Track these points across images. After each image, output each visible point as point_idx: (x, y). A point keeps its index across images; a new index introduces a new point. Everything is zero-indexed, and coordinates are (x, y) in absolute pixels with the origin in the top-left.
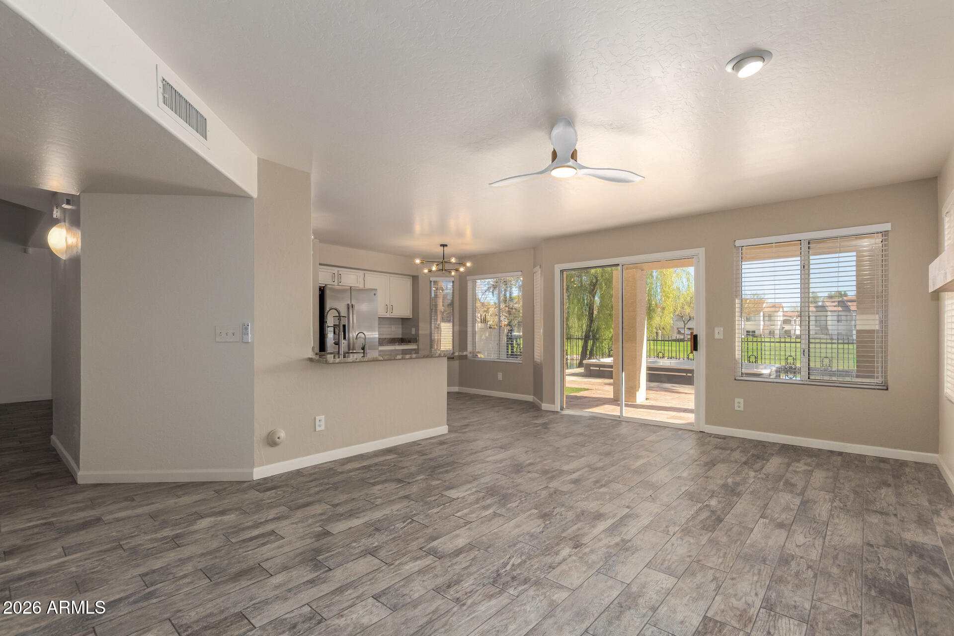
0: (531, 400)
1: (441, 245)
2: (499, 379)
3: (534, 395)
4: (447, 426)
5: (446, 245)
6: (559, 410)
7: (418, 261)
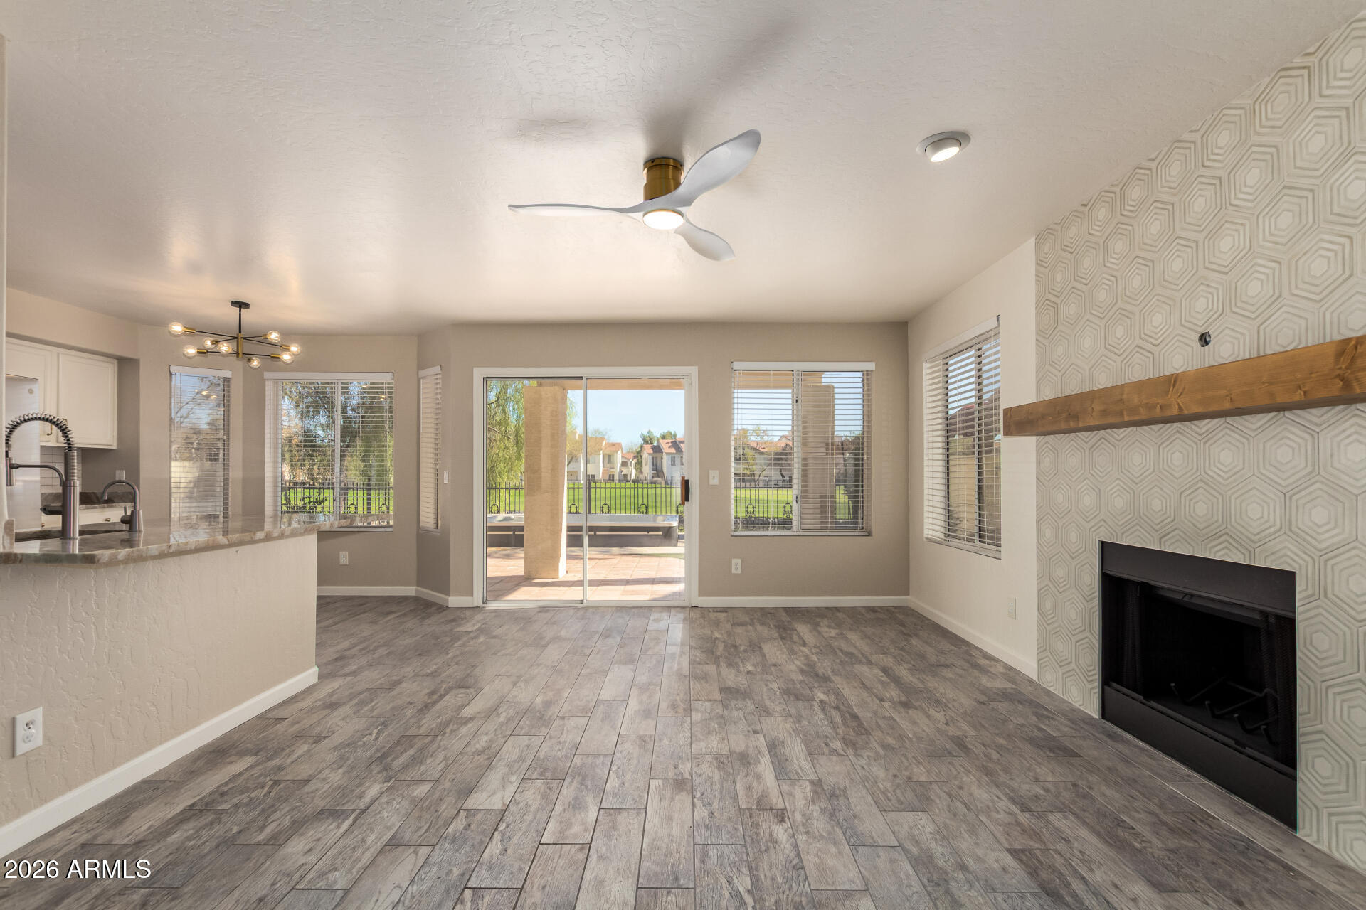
0: (413, 594)
1: (235, 303)
2: (342, 563)
3: (418, 585)
4: (316, 669)
5: (247, 305)
6: (480, 604)
7: (177, 328)
